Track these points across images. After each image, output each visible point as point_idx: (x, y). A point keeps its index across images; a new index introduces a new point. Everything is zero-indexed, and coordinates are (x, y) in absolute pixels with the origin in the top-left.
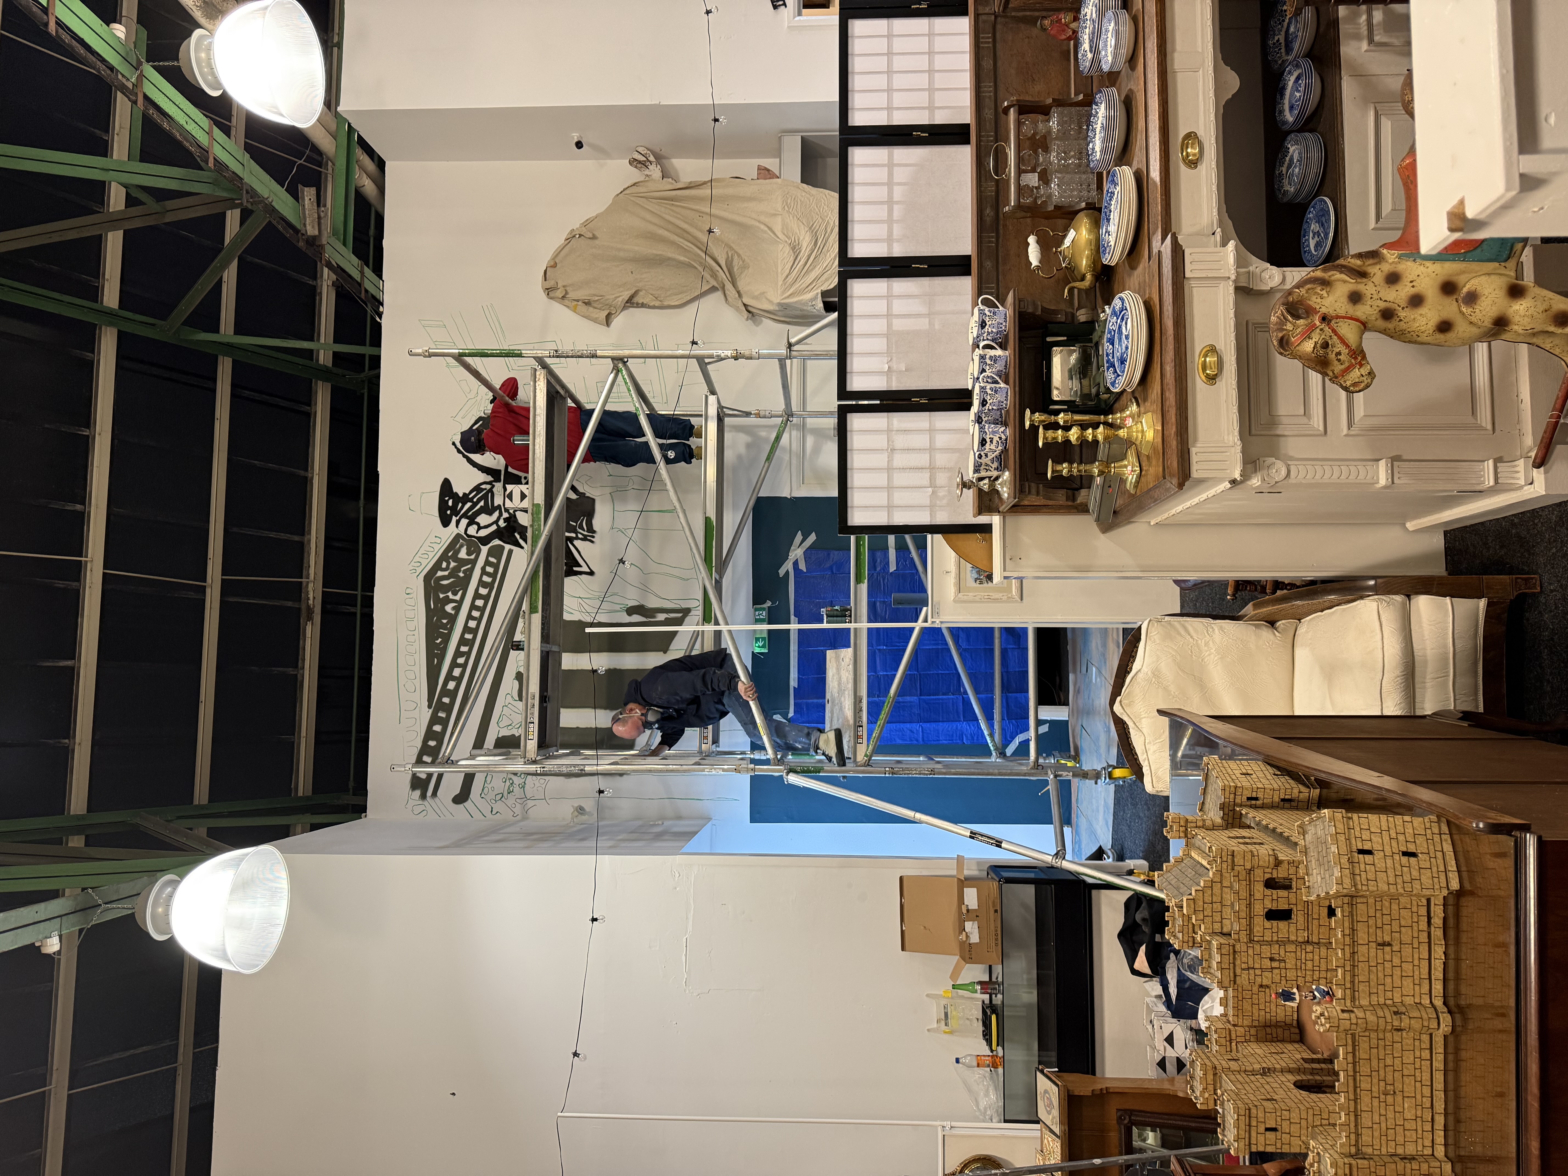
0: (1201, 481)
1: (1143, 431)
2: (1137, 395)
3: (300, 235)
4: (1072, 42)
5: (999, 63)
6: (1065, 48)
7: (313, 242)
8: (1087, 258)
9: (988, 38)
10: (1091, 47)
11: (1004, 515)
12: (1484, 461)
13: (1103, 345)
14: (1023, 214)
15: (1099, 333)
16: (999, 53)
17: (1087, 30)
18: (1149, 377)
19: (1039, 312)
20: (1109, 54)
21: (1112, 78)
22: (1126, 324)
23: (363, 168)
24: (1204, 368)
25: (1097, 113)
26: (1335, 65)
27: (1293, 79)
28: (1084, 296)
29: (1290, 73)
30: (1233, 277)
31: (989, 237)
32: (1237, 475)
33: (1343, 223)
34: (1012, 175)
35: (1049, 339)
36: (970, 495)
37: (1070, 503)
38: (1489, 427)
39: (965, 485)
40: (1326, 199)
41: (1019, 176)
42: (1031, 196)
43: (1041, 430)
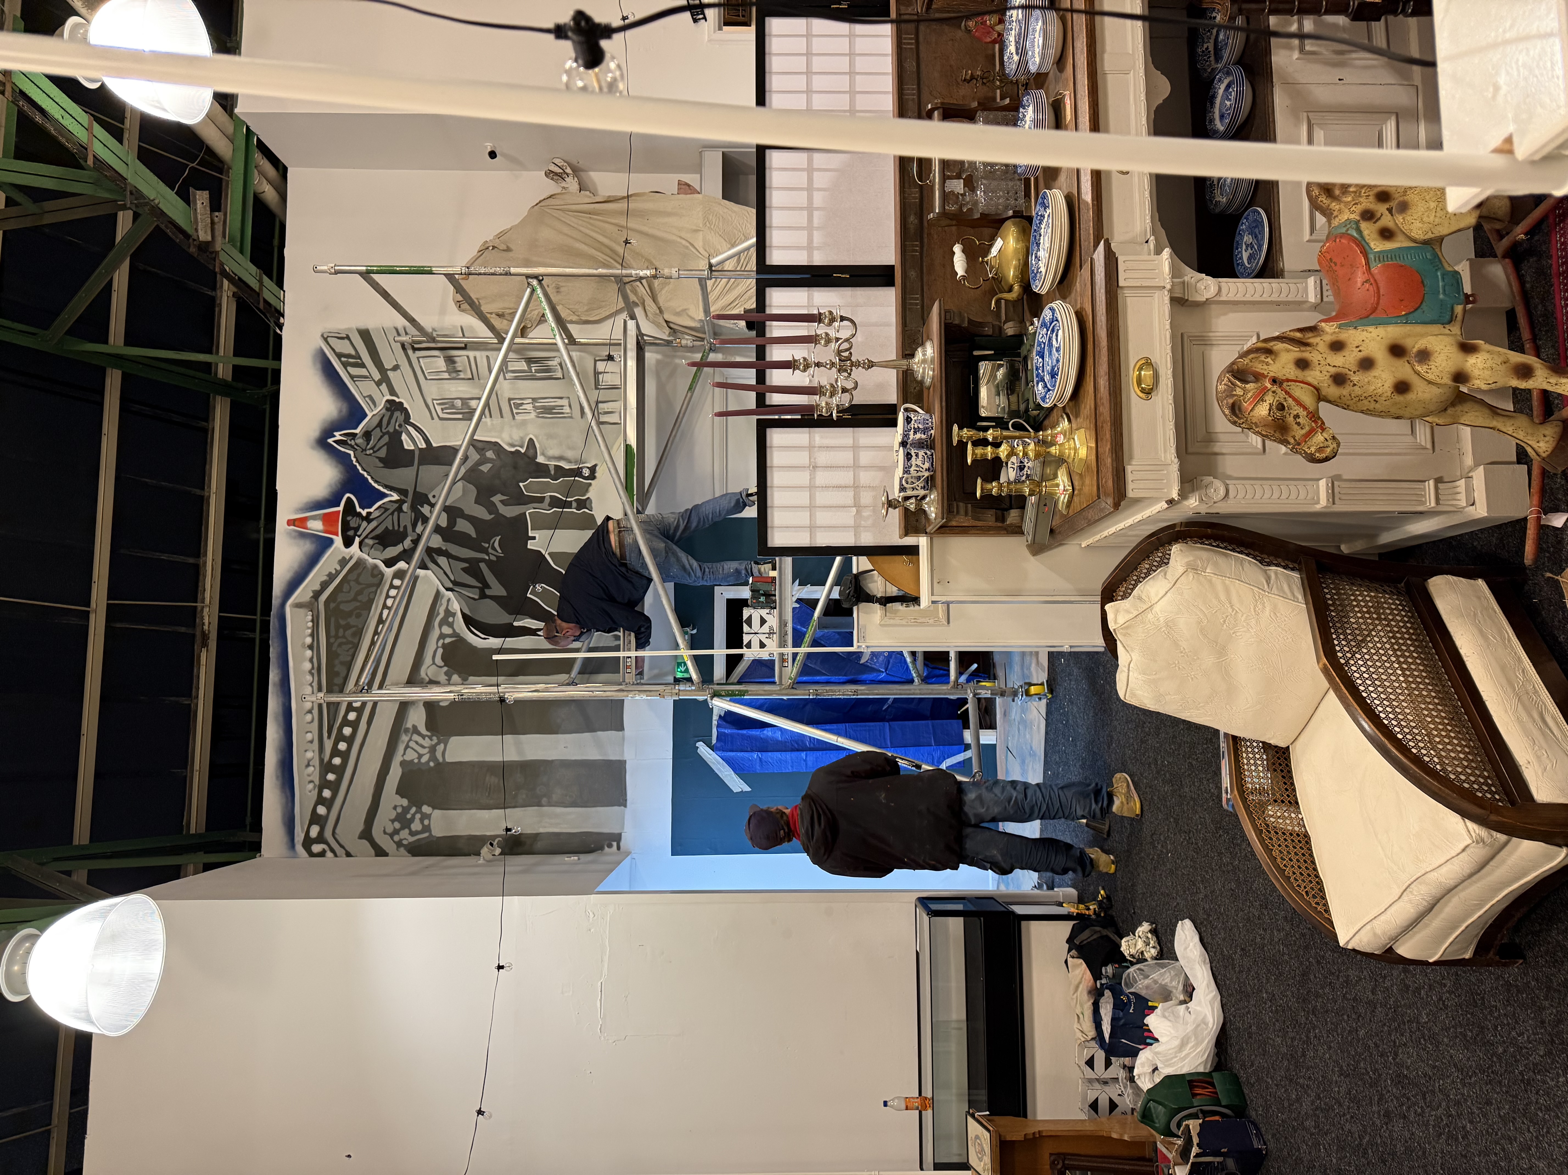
0: (1137, 501)
1: (1075, 449)
2: (1068, 411)
3: (191, 240)
4: (997, 46)
5: (923, 66)
6: (990, 52)
7: (205, 247)
8: (1015, 268)
9: (911, 39)
10: (1017, 49)
11: (931, 536)
12: (1425, 481)
13: (1032, 359)
14: (948, 222)
15: (1028, 347)
16: (922, 55)
17: (1013, 32)
18: (1082, 392)
19: (966, 324)
20: (1037, 55)
21: (1039, 80)
22: (1057, 336)
23: (262, 173)
24: (1139, 382)
25: (1024, 116)
26: (1267, 73)
27: (1223, 87)
28: (1012, 309)
29: (1220, 80)
30: (1168, 287)
31: (913, 246)
32: (1175, 495)
33: (1277, 234)
34: (937, 180)
35: (976, 353)
36: (895, 515)
37: (999, 524)
38: (1429, 446)
39: (891, 504)
40: (1259, 209)
41: (944, 182)
42: (956, 203)
43: (970, 446)
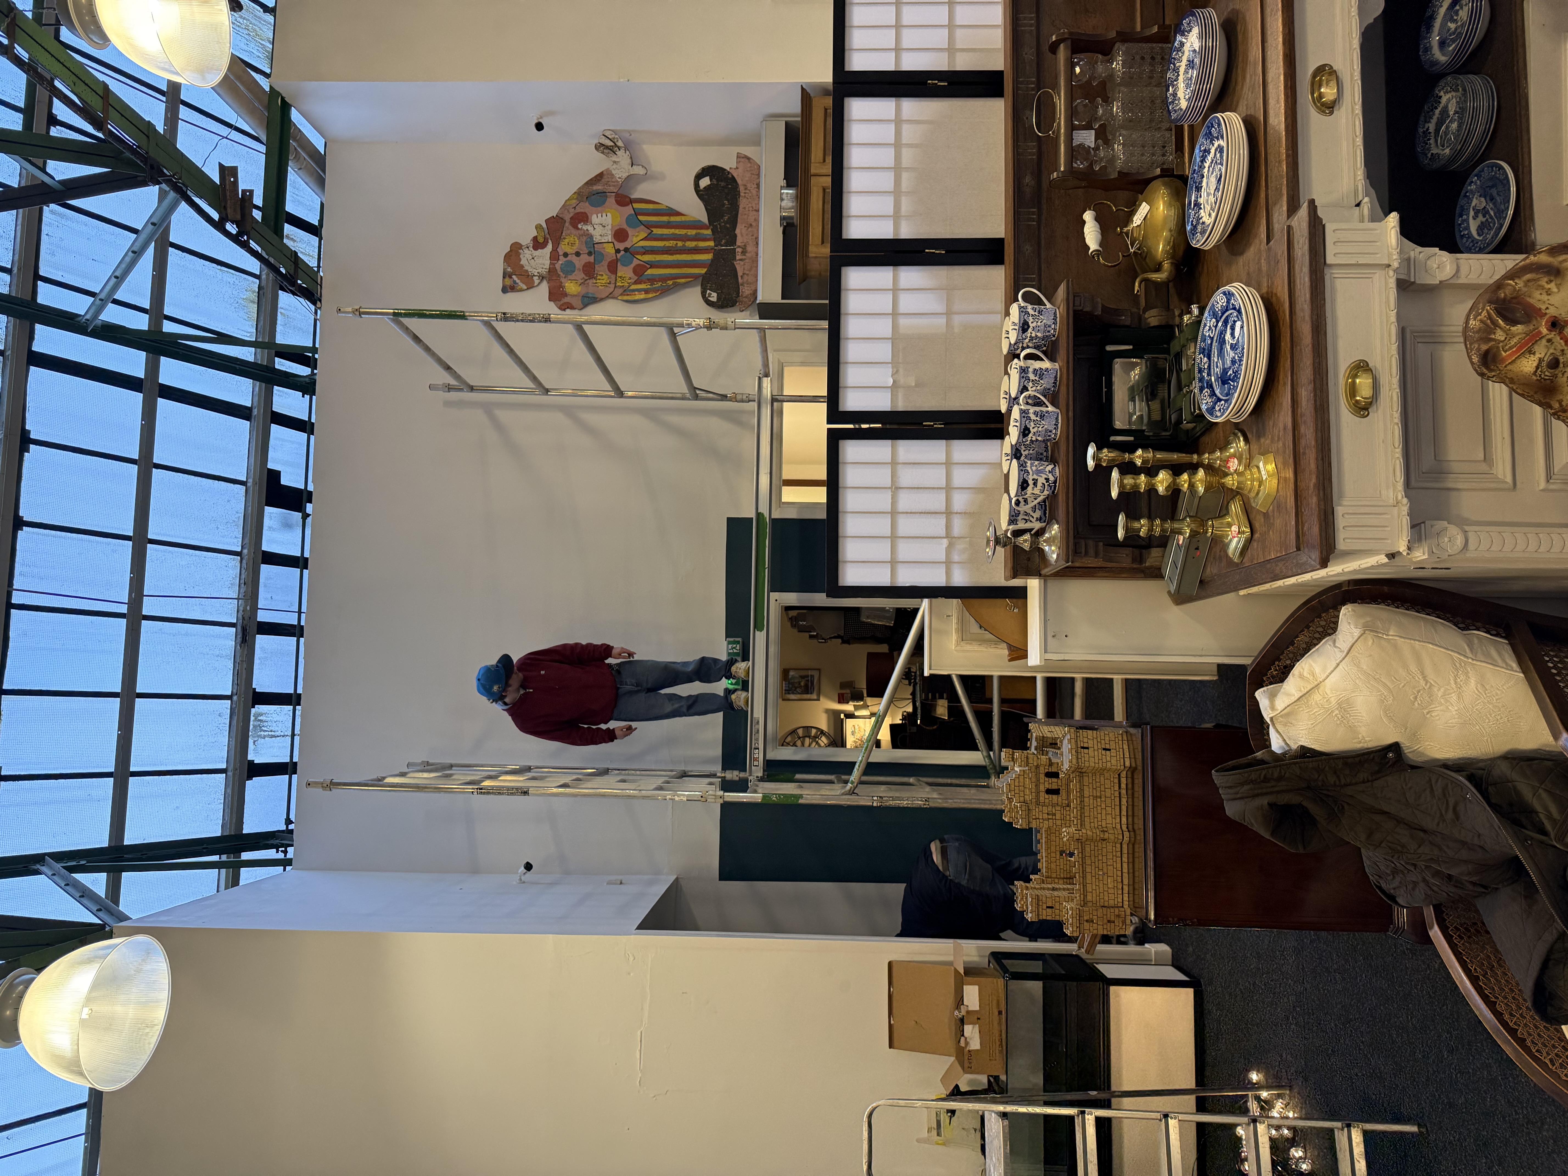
1: (1259, 480)
2: (1246, 431)
8: (1165, 241)
11: (1046, 578)
13: (1188, 358)
14: (1076, 183)
15: (1182, 342)
18: (1271, 407)
19: (1099, 312)
22: (1233, 329)
24: (1352, 394)
25: (1183, 45)
30: (1396, 265)
31: (1029, 213)
32: (1401, 545)
33: (1528, 196)
34: (1062, 131)
35: (1109, 348)
37: (1133, 566)
39: (998, 541)
40: (1500, 161)
41: (1071, 134)
42: (1086, 159)
43: (1115, 474)
